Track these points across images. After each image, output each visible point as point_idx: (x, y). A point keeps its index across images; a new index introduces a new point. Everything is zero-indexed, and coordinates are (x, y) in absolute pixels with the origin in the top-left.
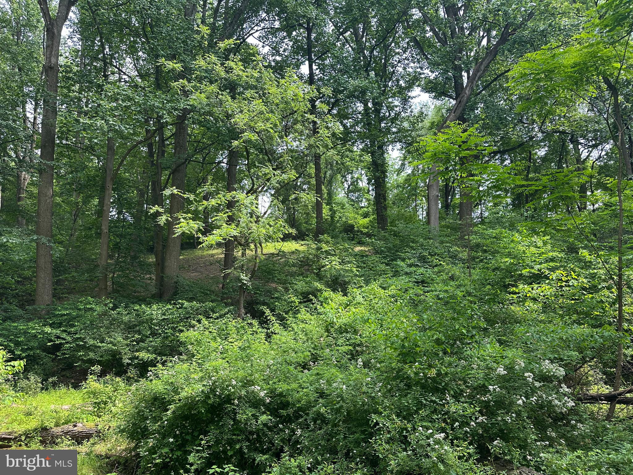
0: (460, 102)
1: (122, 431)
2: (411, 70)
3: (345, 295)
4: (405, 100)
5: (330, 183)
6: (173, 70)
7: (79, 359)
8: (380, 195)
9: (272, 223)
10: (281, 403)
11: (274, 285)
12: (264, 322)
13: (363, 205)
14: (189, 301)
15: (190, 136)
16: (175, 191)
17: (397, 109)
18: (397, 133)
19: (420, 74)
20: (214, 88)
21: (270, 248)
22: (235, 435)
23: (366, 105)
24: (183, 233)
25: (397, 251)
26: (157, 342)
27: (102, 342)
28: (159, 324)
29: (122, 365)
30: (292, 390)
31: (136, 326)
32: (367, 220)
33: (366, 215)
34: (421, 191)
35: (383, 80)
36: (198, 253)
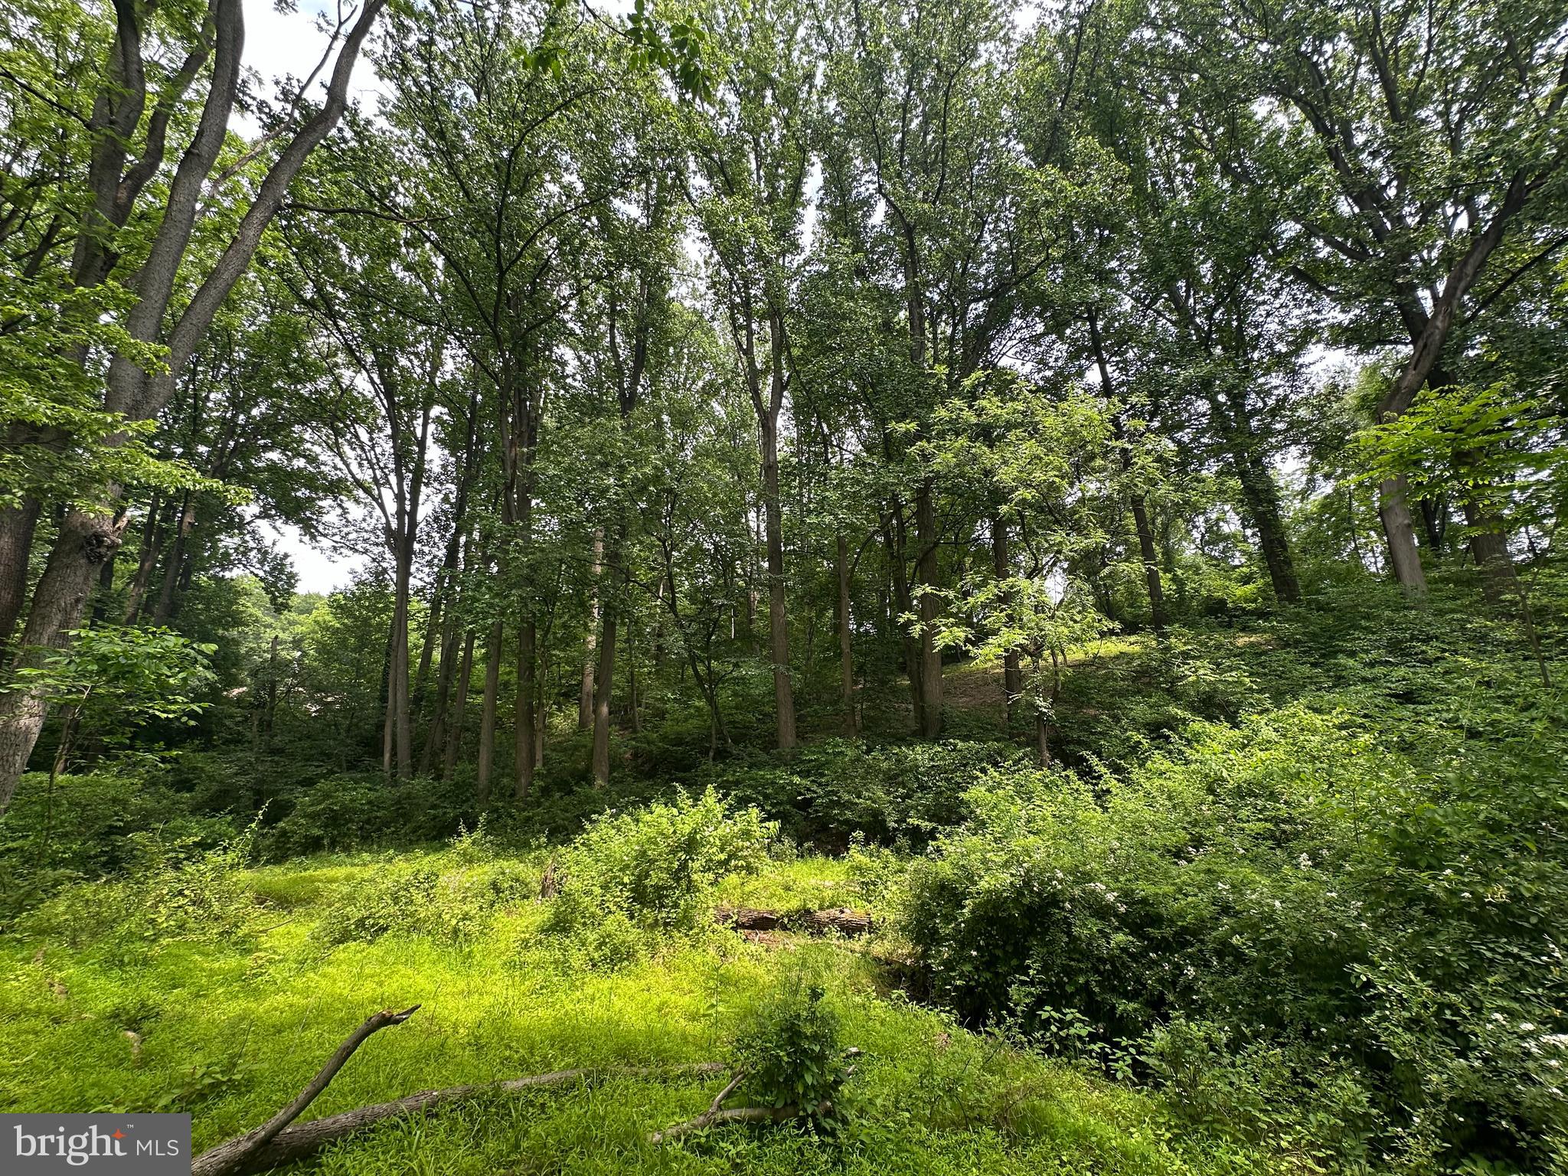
0: (1425, 346)
1: (903, 929)
2: (1296, 322)
3: (1235, 725)
4: (1294, 372)
5: (1165, 534)
6: (908, 431)
7: (834, 819)
8: (1271, 541)
9: (1078, 618)
10: (1147, 915)
11: (1092, 712)
12: (1087, 774)
13: (1236, 562)
14: (963, 741)
15: (935, 510)
16: (928, 590)
17: (1280, 391)
18: (1287, 430)
19: (1318, 322)
20: (962, 441)
21: (1076, 654)
22: (1073, 960)
23: (1213, 400)
24: (947, 647)
25: (1331, 638)
26: (928, 799)
27: (859, 797)
28: (927, 774)
29: (887, 829)
30: (1165, 895)
31: (897, 775)
32: (1251, 587)
33: (1246, 580)
34: (1363, 520)
35: (1241, 352)
36: (965, 667)
